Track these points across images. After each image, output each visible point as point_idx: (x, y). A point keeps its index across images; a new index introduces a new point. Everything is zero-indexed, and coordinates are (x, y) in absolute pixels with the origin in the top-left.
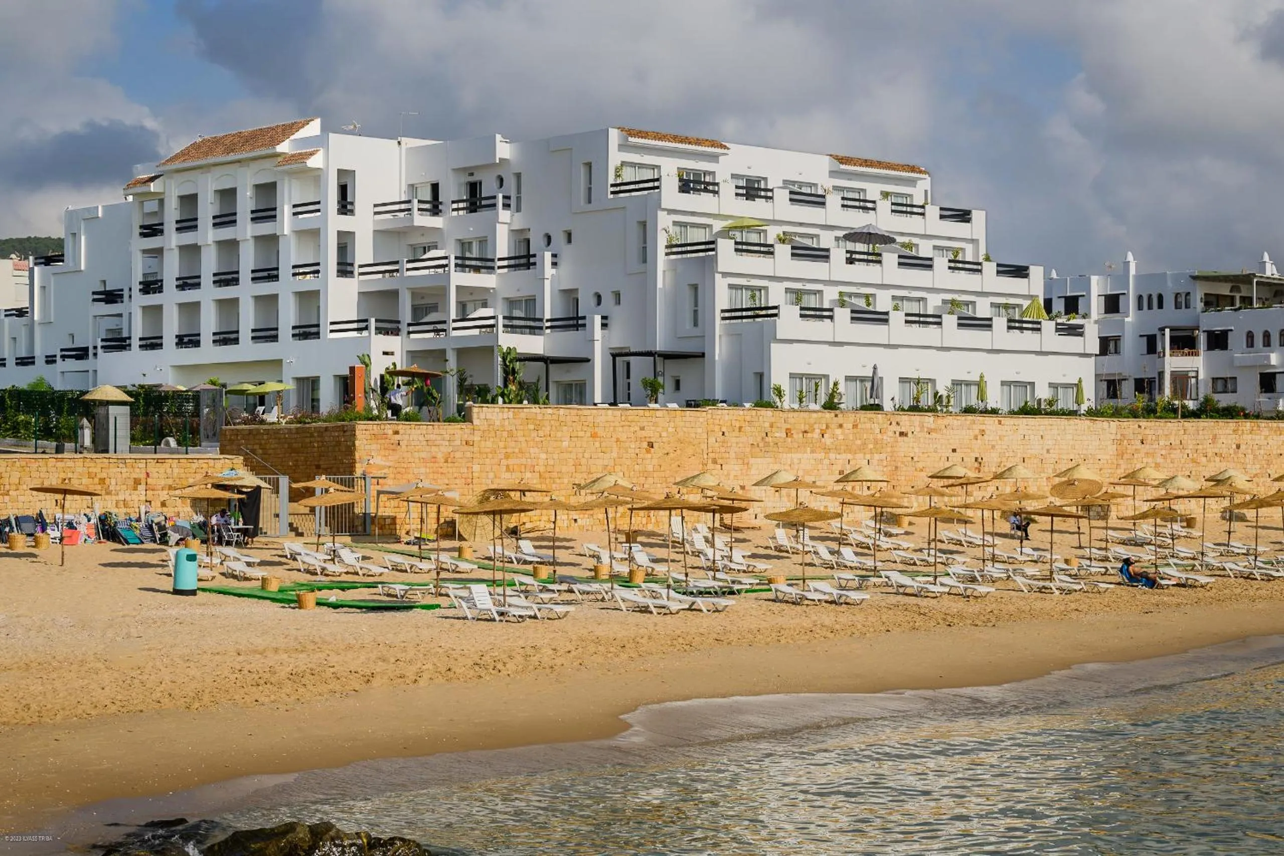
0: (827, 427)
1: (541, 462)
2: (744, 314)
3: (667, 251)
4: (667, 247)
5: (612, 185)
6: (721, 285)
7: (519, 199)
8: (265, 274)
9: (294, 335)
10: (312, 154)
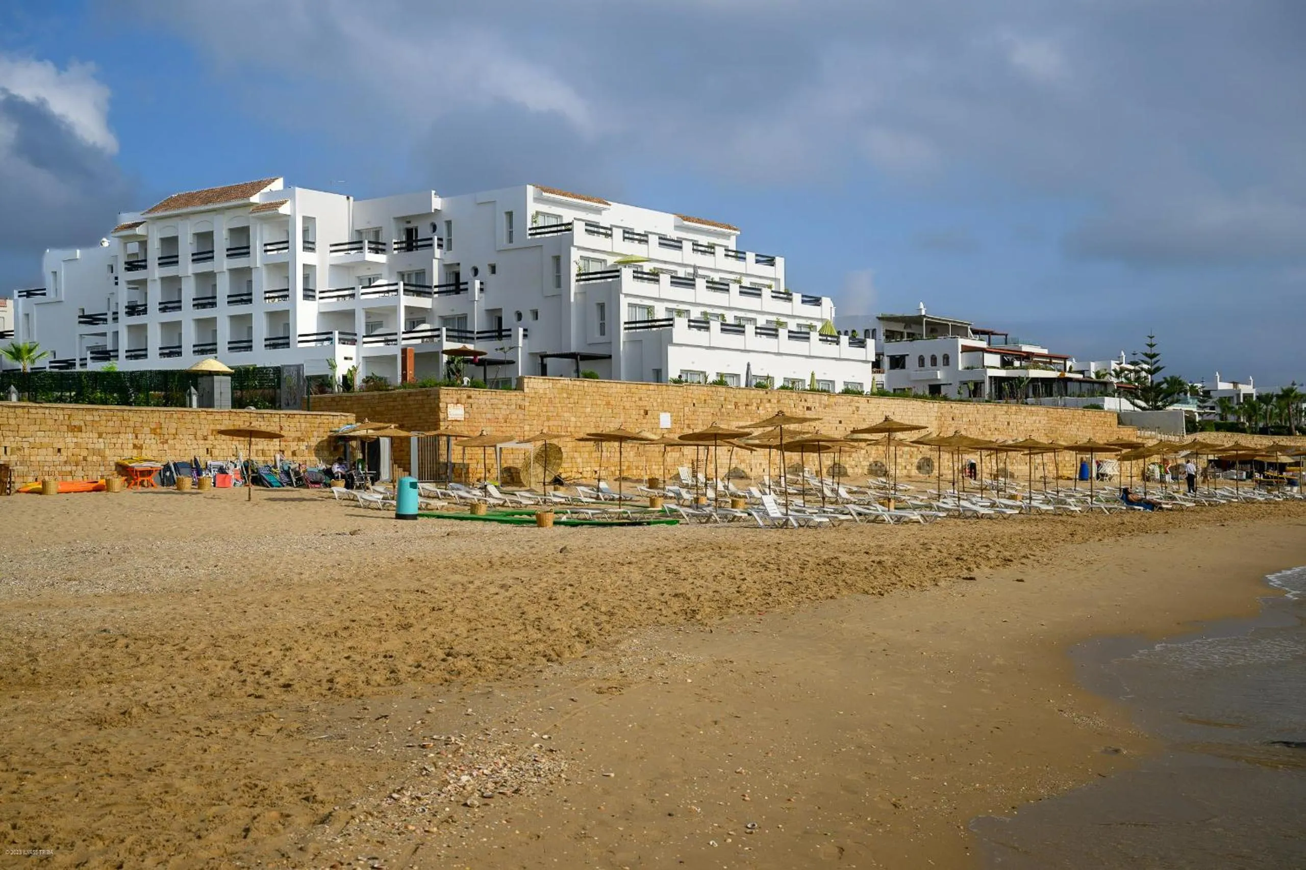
0: (761, 402)
1: (572, 424)
2: (638, 325)
3: (577, 278)
4: (577, 275)
5: (530, 229)
6: (624, 302)
7: (450, 241)
8: (238, 298)
9: (266, 346)
10: (282, 203)
